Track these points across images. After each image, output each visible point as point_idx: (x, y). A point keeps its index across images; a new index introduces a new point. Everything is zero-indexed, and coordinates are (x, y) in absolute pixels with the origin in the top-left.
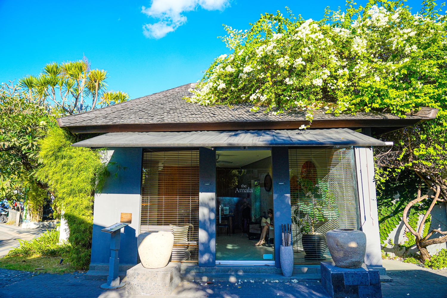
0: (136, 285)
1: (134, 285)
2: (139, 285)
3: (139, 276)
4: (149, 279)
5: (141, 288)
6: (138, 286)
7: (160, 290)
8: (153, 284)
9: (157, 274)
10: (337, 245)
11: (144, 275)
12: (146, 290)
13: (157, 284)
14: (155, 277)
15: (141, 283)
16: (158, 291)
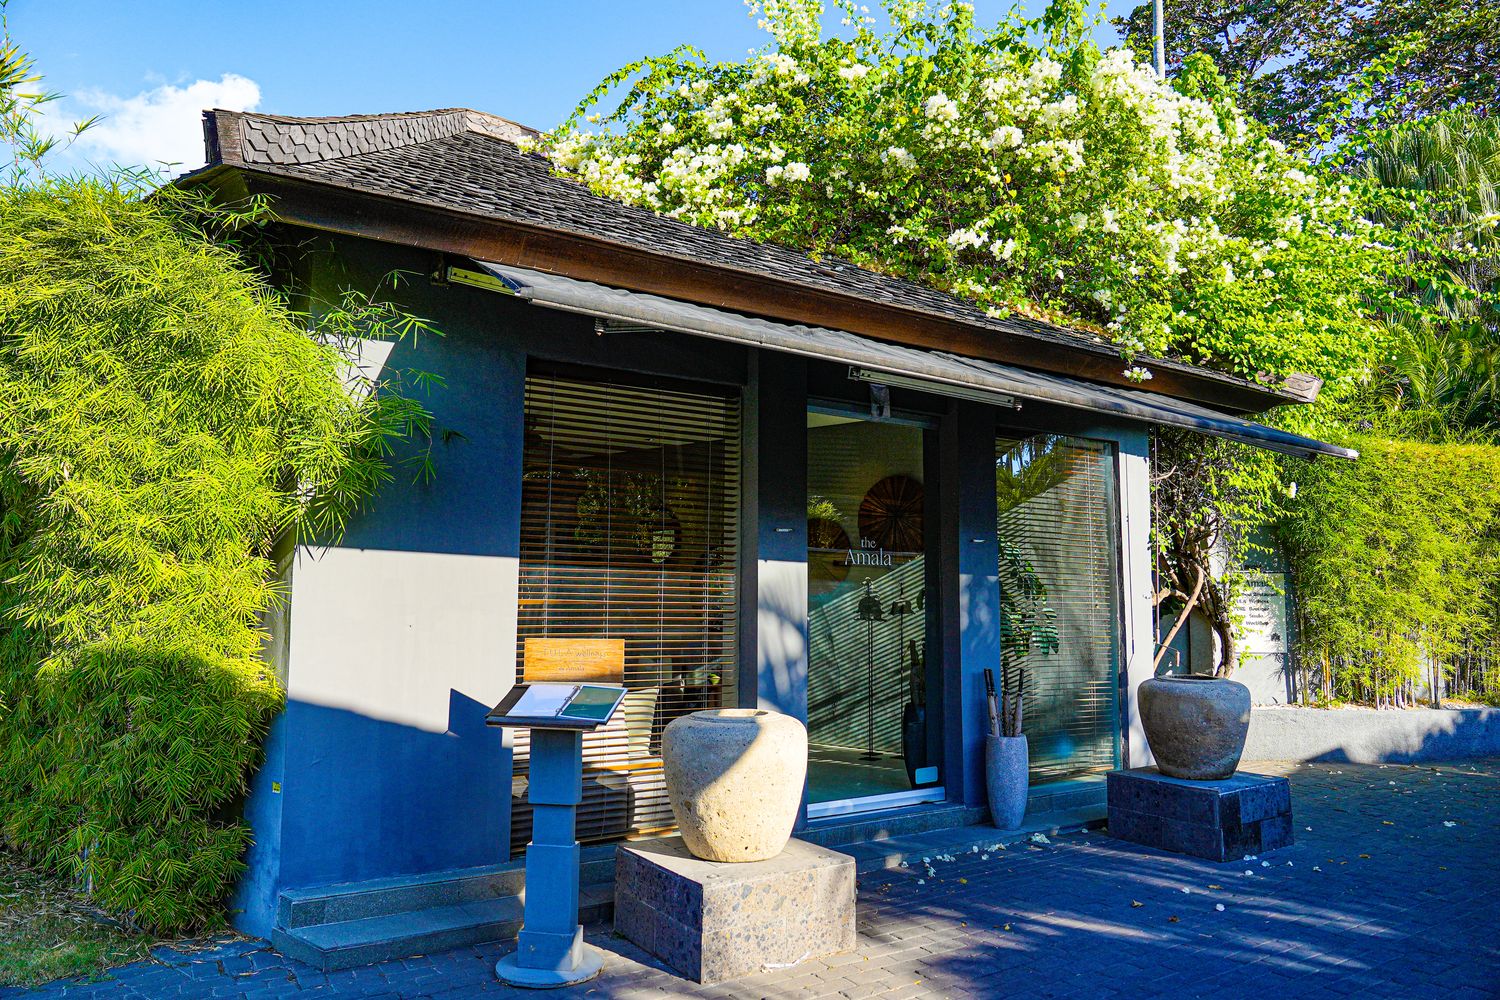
0: (739, 935)
1: (734, 939)
2: (751, 933)
3: (752, 899)
4: (787, 903)
5: (759, 945)
6: (748, 938)
7: (823, 936)
8: (801, 916)
9: (811, 878)
10: (1208, 720)
11: (767, 889)
12: (776, 947)
13: (814, 915)
14: (805, 888)
15: (759, 923)
16: (819, 942)
